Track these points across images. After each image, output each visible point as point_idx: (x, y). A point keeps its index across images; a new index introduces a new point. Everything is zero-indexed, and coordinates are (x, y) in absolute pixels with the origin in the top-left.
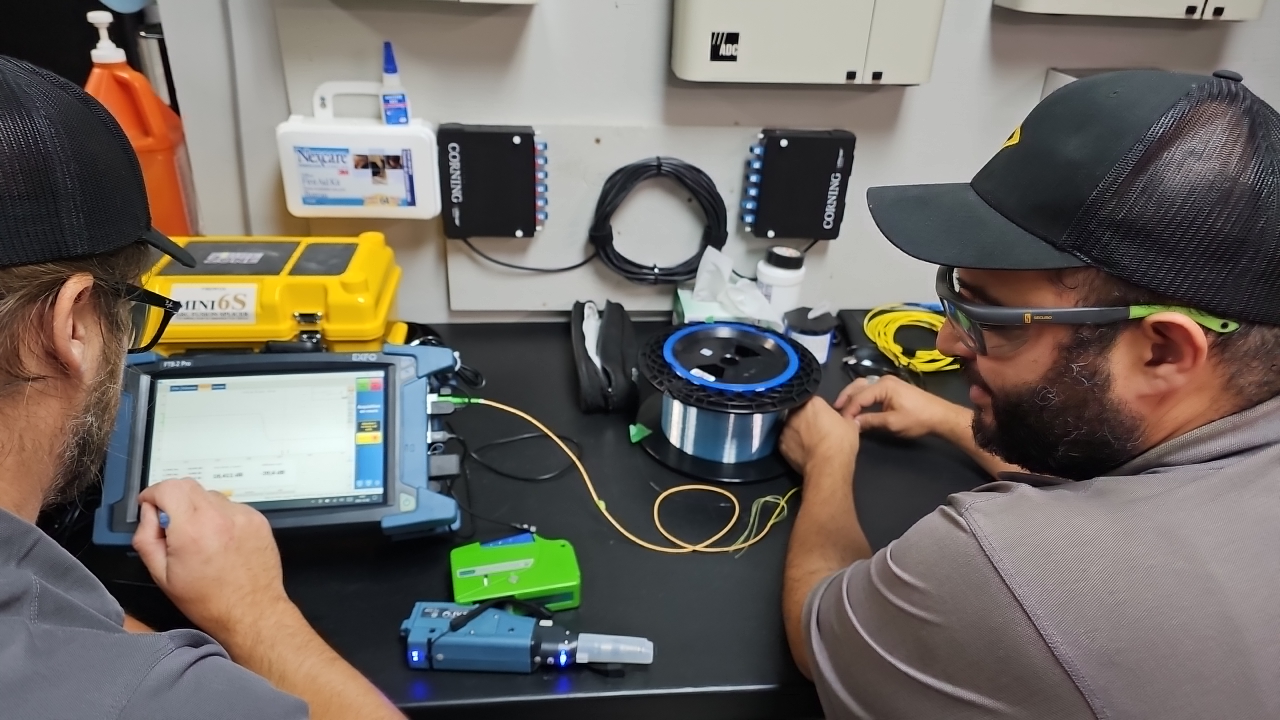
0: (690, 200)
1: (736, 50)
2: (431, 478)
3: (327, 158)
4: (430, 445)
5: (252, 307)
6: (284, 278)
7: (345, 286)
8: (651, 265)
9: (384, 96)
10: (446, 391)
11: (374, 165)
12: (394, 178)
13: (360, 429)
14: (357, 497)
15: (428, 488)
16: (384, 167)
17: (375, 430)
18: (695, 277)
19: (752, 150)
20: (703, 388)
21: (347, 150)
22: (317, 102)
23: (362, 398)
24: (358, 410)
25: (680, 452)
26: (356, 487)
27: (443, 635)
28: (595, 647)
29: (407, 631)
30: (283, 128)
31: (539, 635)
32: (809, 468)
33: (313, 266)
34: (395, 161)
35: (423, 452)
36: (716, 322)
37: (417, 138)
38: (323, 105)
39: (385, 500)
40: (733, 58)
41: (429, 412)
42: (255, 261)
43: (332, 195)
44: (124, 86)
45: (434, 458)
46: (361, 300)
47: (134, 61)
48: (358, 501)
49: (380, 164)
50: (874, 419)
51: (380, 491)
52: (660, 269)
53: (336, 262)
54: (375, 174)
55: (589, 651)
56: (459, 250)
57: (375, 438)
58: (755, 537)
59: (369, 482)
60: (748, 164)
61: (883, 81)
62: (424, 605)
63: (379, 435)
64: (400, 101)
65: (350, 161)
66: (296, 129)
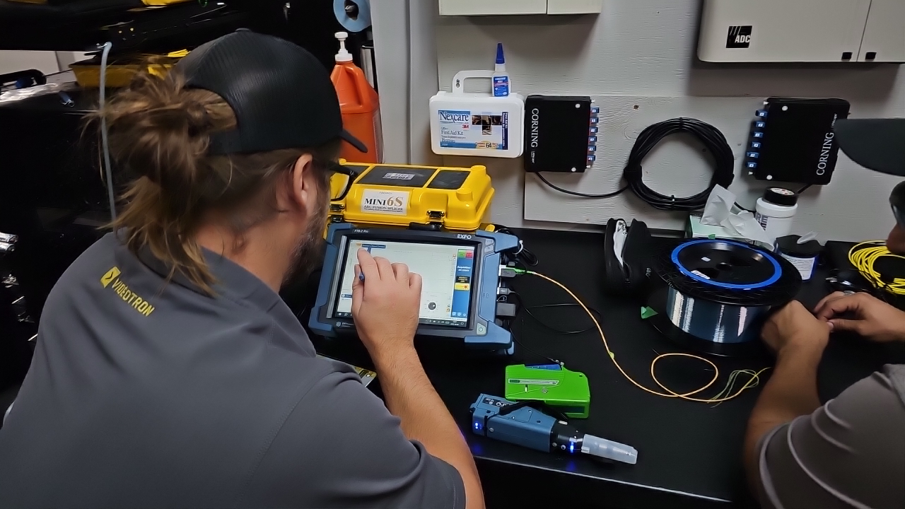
0: (704, 150)
1: (748, 39)
2: (497, 317)
3: (456, 118)
4: (498, 296)
5: (405, 206)
6: (424, 190)
7: (458, 196)
8: (670, 196)
9: (495, 78)
10: (512, 264)
11: (484, 122)
12: (496, 132)
13: (457, 280)
14: (451, 322)
15: (495, 322)
16: (490, 124)
17: (466, 282)
18: (704, 207)
19: (757, 113)
20: (700, 283)
21: (469, 113)
22: (455, 83)
23: (460, 262)
24: (457, 269)
25: (679, 330)
26: (452, 316)
27: (495, 415)
28: (593, 444)
29: (473, 410)
30: (433, 99)
31: (557, 429)
32: (781, 352)
33: (442, 183)
34: (497, 120)
35: (494, 299)
36: (717, 239)
37: (513, 105)
38: (458, 85)
39: (468, 326)
40: (745, 45)
41: (500, 275)
42: (410, 179)
43: (457, 141)
44: (350, 74)
45: (500, 304)
46: (468, 206)
47: (357, 61)
48: (452, 324)
49: (488, 121)
50: (845, 323)
51: (465, 320)
52: (676, 199)
53: (455, 181)
54: (484, 128)
55: (591, 447)
56: (533, 180)
57: (466, 287)
58: (728, 397)
59: (459, 314)
60: (754, 124)
61: (876, 60)
62: (486, 396)
63: (468, 285)
64: (504, 81)
65: (470, 119)
66: (440, 100)
